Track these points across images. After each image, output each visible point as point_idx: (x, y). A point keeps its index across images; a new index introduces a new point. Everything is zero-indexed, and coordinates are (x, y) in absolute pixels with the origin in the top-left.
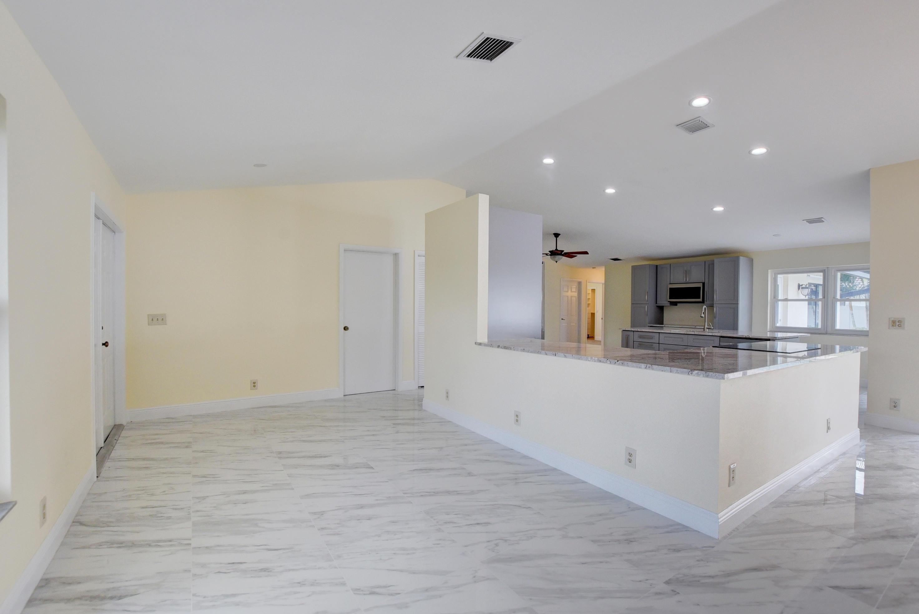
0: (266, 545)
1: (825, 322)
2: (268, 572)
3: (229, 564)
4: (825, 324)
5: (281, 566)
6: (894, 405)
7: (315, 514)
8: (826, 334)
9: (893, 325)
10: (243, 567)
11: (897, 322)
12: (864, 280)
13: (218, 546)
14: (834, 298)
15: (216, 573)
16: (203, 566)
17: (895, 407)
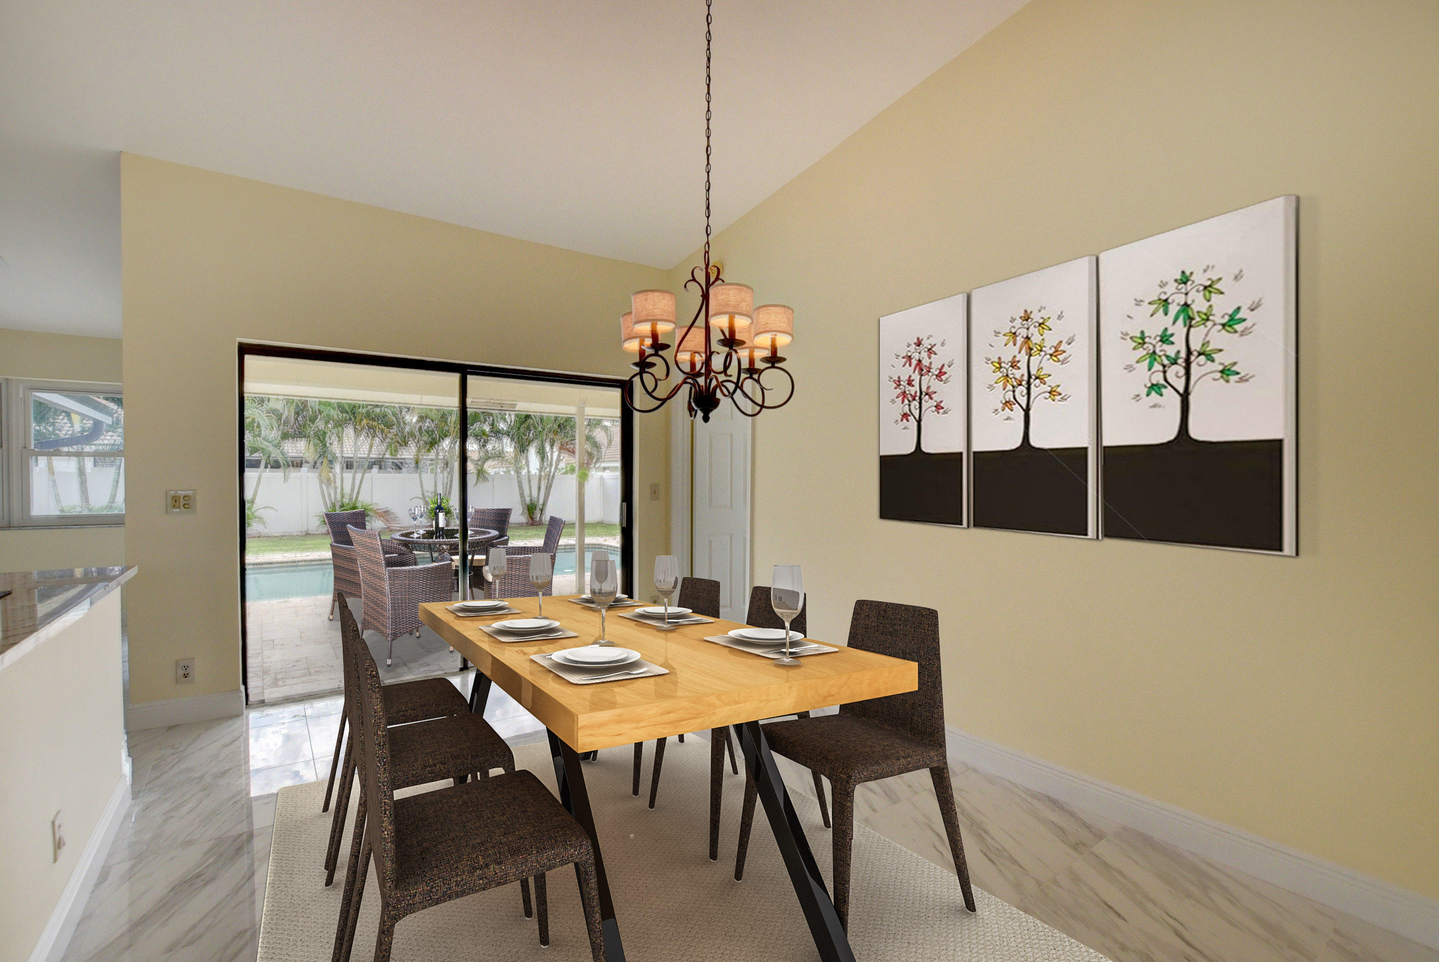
1: (6, 498)
4: (6, 504)
6: (184, 672)
8: (9, 527)
9: (174, 506)
11: (182, 500)
12: (73, 416)
14: (25, 448)
17: (186, 677)
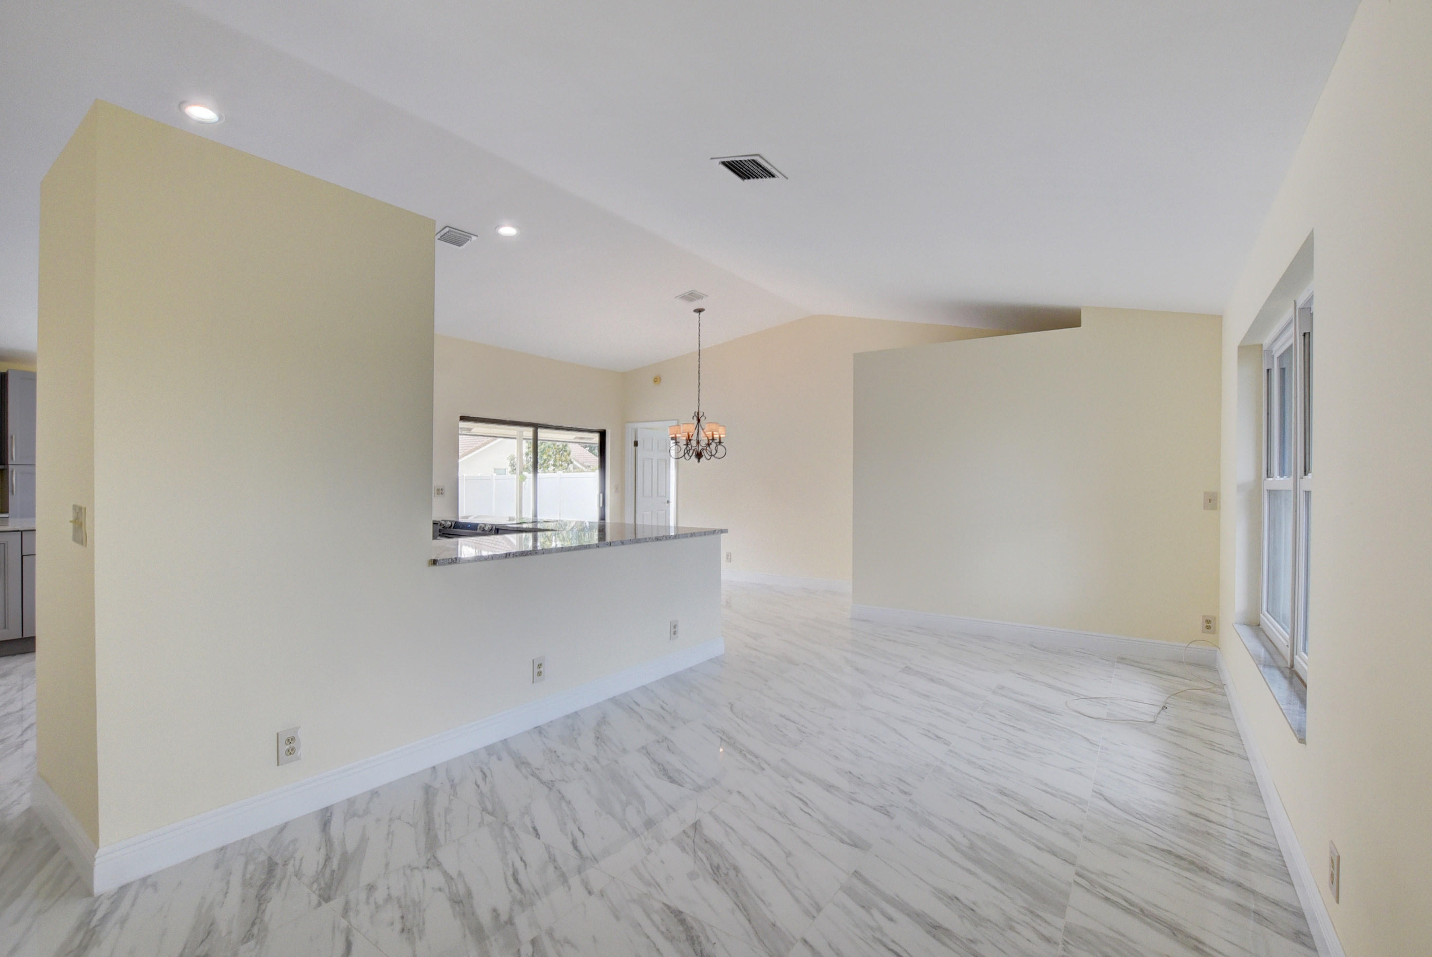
0: (983, 815)
2: (1001, 791)
3: (1036, 820)
5: (987, 788)
7: (888, 812)
10: (1024, 809)
13: (1038, 848)
15: (1055, 819)
16: (1066, 834)
